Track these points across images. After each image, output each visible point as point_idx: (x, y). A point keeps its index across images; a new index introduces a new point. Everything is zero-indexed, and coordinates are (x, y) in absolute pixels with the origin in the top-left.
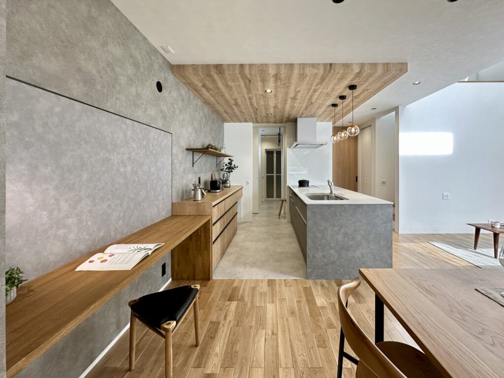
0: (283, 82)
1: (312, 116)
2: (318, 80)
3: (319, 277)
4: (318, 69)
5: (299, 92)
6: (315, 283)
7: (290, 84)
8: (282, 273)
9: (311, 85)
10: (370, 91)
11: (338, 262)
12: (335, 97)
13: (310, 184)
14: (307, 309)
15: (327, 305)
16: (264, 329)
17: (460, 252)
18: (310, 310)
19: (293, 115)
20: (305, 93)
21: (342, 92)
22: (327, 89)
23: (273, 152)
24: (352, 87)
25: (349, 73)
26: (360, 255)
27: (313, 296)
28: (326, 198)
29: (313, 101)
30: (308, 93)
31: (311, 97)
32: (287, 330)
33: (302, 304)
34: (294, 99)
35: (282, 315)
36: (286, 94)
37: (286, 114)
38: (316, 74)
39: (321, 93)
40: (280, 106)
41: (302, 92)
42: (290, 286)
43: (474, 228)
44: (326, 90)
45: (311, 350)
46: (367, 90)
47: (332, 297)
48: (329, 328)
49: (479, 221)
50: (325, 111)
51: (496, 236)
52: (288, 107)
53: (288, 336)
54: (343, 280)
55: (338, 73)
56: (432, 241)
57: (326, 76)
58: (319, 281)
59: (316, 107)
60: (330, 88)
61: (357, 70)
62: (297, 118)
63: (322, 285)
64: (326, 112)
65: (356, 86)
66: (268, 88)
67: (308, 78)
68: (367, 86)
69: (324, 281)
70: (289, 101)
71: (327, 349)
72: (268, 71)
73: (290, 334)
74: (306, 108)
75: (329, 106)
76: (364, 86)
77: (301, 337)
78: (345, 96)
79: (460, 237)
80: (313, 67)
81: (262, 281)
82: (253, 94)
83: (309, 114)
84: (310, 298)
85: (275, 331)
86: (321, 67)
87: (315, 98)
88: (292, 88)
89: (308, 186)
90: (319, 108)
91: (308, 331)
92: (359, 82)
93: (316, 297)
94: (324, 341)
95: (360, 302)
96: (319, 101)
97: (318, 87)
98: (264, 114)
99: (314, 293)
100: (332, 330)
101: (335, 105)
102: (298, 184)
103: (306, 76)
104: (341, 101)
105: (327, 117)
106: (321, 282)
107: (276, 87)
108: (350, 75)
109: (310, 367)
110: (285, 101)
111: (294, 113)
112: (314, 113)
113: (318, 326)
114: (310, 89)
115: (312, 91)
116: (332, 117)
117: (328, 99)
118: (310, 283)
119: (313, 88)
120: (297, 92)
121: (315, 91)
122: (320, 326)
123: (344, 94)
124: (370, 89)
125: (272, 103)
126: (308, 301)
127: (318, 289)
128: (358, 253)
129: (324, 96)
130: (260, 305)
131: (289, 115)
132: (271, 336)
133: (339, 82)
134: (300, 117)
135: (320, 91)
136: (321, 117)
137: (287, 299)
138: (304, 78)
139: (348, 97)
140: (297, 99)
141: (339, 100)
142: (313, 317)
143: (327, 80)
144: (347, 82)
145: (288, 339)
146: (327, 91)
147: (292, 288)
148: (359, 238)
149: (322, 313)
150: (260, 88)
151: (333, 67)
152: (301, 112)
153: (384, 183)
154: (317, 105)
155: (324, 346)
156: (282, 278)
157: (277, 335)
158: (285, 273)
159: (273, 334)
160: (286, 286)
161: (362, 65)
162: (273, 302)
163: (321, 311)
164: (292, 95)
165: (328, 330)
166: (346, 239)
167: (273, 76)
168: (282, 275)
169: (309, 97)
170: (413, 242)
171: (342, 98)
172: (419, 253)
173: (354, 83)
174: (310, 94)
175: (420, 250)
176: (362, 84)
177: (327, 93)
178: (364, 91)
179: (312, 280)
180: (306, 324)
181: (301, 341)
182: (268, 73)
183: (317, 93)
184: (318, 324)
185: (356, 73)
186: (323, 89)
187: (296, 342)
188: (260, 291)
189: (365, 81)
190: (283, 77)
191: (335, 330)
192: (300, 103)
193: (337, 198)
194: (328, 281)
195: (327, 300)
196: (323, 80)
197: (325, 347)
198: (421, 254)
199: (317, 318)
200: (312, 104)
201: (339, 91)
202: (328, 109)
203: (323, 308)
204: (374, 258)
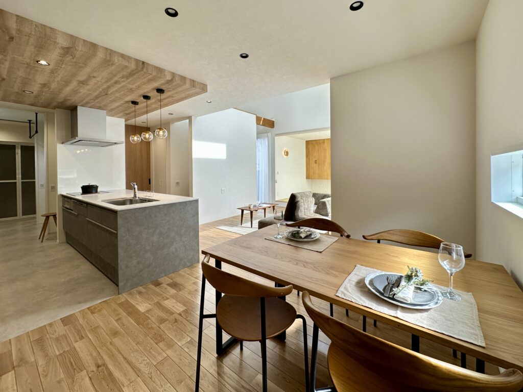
0: (74, 60)
1: (100, 108)
2: (125, 73)
3: (132, 287)
4: (128, 61)
5: (94, 77)
6: (131, 294)
7: (85, 65)
8: (80, 303)
9: (115, 76)
10: (174, 98)
11: (154, 264)
12: (138, 95)
13: (99, 190)
14: (132, 321)
15: (152, 307)
16: (82, 371)
17: (234, 229)
18: (135, 320)
19: (73, 101)
20: (103, 81)
21: (148, 92)
22: (133, 85)
23: (14, 146)
24: (160, 91)
25: (161, 78)
26: (174, 250)
27: (134, 306)
28: (128, 202)
29: (109, 93)
30: (107, 82)
31: (109, 87)
32: (115, 352)
33: (124, 321)
34: (83, 83)
35: (102, 342)
36: (74, 75)
37: (61, 97)
38: (126, 67)
39: (123, 87)
40: (54, 86)
41: (98, 79)
42: (100, 311)
43: (241, 211)
44: (130, 86)
45: (151, 351)
46: (172, 97)
47: (154, 297)
48: (161, 324)
49: (242, 206)
50: (120, 106)
51: (252, 212)
52: (67, 90)
53: (120, 356)
54: (159, 280)
55: (151, 74)
56: (217, 226)
57: (137, 73)
58: (134, 290)
59: (111, 99)
60: (136, 84)
61: (169, 78)
62: (77, 107)
63: (140, 293)
64: (120, 108)
65: (164, 91)
66: (45, 60)
67: (113, 67)
68: (173, 94)
69: (141, 288)
70: (74, 84)
71: (166, 340)
72: (56, 38)
73: (121, 353)
74: (97, 97)
75: (128, 102)
76: (170, 93)
77: (136, 347)
78: (150, 97)
79: (231, 219)
80: (122, 57)
81: (51, 325)
82: (8, 58)
83: (98, 105)
84: (131, 309)
85: (100, 363)
86: (133, 62)
87: (114, 89)
88: (87, 70)
89: (96, 192)
90: (114, 101)
91: (141, 338)
92: (168, 88)
93: (137, 306)
94: (161, 336)
95: (180, 290)
96: (118, 95)
97: (123, 80)
98: (16, 89)
99: (133, 303)
100: (165, 323)
101: (134, 103)
102: (80, 191)
103: (113, 64)
104: (145, 100)
105: (121, 112)
106: (137, 291)
107: (60, 63)
108: (162, 79)
109: (155, 364)
110: (67, 83)
111: (74, 99)
112: (105, 105)
113: (149, 328)
114: (111, 79)
115: (113, 81)
116: (127, 114)
117: (129, 95)
118: (124, 297)
119: (116, 79)
120: (90, 77)
121: (116, 82)
122: (152, 327)
123: (149, 95)
124: (175, 97)
125: (40, 79)
126: (129, 314)
127: (136, 298)
128: (172, 249)
129: (126, 91)
130: (61, 352)
131: (65, 100)
132: (98, 370)
133: (149, 82)
134: (82, 106)
135: (123, 84)
136: (112, 112)
137: (101, 324)
138: (109, 65)
139: (152, 99)
140: (87, 85)
141: (142, 98)
142: (141, 324)
143: (135, 76)
144: (157, 85)
145: (122, 359)
146: (132, 87)
147: (104, 312)
148: (172, 235)
149: (149, 316)
150: (27, 54)
151: (146, 66)
152: (87, 100)
153: (178, 183)
154: (113, 98)
155: (162, 339)
156: (83, 308)
157: (104, 365)
158: (85, 301)
159: (98, 366)
160: (93, 313)
161: (173, 75)
162: (82, 338)
163: (147, 315)
164: (82, 77)
165: (161, 326)
166: (161, 238)
167: (63, 48)
168: (81, 304)
169: (105, 86)
170: (205, 230)
171: (146, 97)
172: (211, 237)
173: (163, 87)
174: (109, 84)
175: (212, 235)
176: (170, 91)
177: (131, 89)
178: (169, 97)
179: (126, 293)
180: (136, 334)
181: (138, 351)
182: (55, 42)
183: (118, 86)
184: (150, 327)
185: (168, 80)
186: (128, 83)
187: (132, 355)
188: (54, 337)
189: (173, 89)
190: (78, 54)
191: (168, 322)
192: (89, 90)
193: (143, 201)
194: (144, 286)
195: (150, 303)
196: (132, 74)
197: (164, 340)
198: (213, 237)
199: (145, 322)
200: (106, 95)
201: (146, 91)
202: (125, 105)
203: (148, 311)
204: (186, 249)
